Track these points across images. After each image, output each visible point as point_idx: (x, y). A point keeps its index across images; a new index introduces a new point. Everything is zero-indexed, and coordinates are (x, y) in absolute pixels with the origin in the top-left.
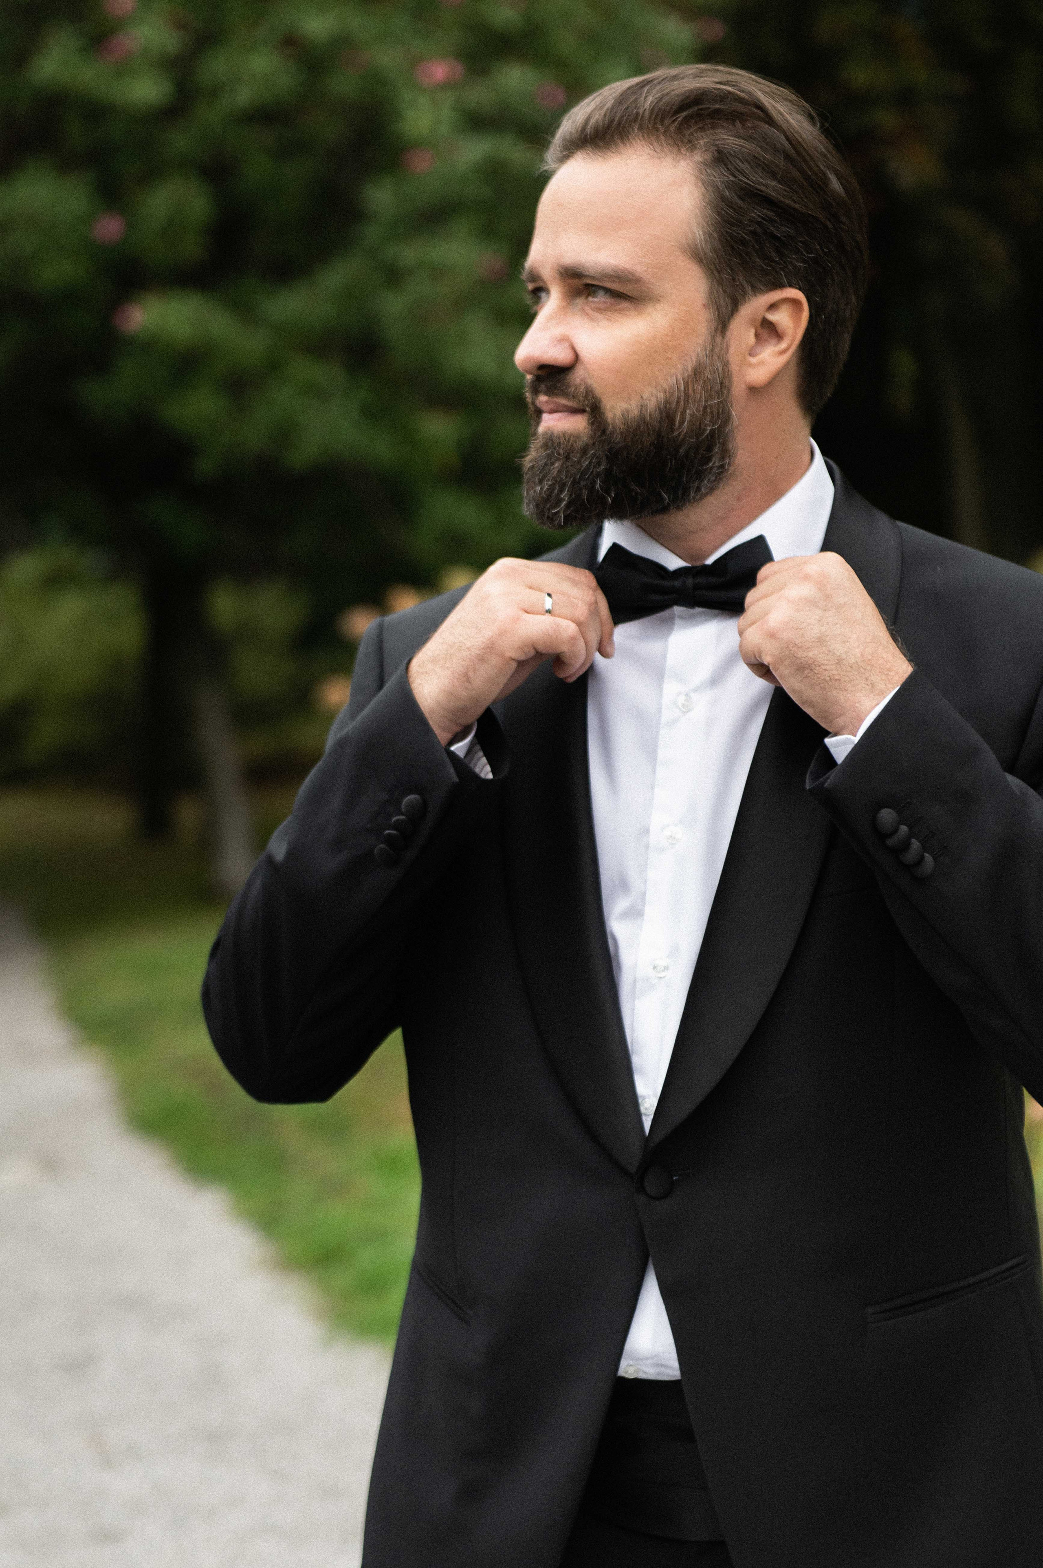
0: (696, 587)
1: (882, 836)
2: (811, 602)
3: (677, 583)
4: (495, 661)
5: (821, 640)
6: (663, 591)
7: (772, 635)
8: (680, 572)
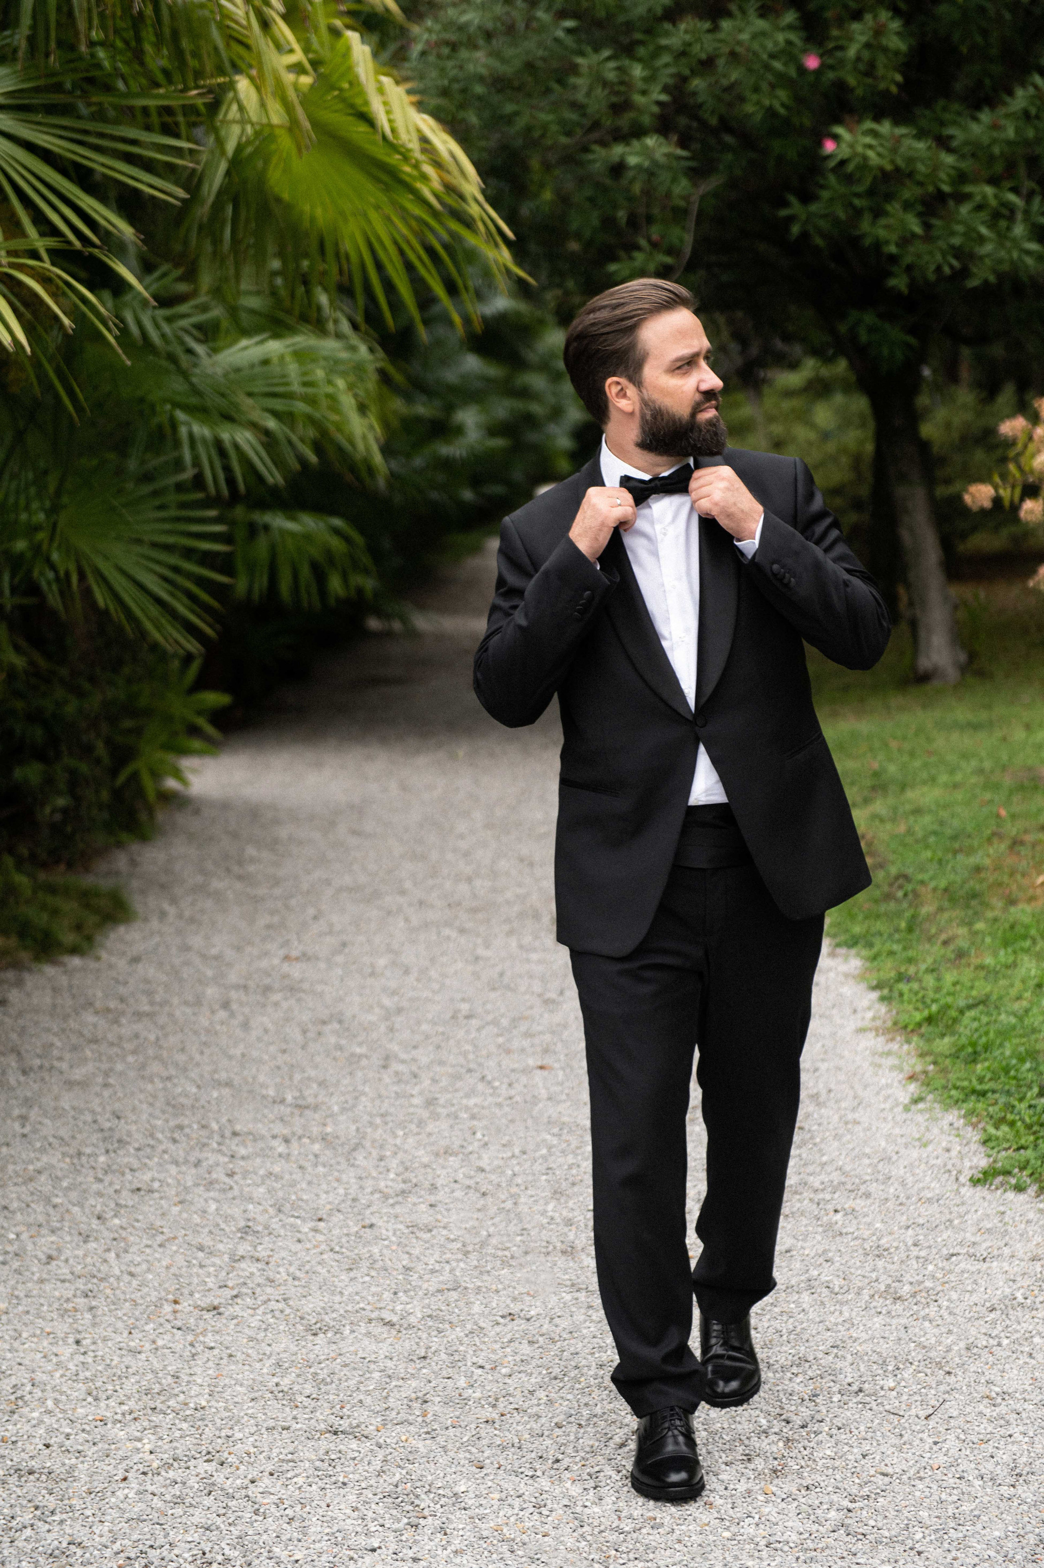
0: (662, 485)
1: (775, 575)
2: (728, 489)
3: (653, 484)
4: (606, 529)
5: (735, 504)
6: (647, 489)
7: (716, 504)
8: (651, 481)
